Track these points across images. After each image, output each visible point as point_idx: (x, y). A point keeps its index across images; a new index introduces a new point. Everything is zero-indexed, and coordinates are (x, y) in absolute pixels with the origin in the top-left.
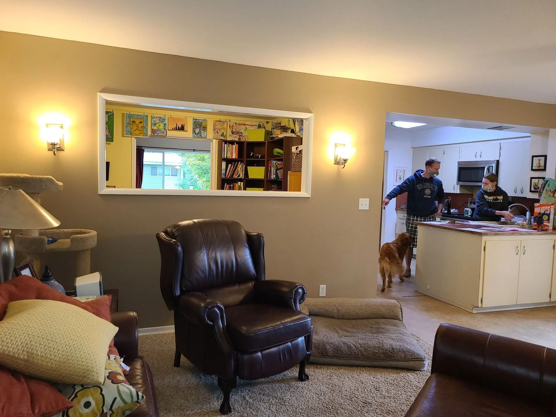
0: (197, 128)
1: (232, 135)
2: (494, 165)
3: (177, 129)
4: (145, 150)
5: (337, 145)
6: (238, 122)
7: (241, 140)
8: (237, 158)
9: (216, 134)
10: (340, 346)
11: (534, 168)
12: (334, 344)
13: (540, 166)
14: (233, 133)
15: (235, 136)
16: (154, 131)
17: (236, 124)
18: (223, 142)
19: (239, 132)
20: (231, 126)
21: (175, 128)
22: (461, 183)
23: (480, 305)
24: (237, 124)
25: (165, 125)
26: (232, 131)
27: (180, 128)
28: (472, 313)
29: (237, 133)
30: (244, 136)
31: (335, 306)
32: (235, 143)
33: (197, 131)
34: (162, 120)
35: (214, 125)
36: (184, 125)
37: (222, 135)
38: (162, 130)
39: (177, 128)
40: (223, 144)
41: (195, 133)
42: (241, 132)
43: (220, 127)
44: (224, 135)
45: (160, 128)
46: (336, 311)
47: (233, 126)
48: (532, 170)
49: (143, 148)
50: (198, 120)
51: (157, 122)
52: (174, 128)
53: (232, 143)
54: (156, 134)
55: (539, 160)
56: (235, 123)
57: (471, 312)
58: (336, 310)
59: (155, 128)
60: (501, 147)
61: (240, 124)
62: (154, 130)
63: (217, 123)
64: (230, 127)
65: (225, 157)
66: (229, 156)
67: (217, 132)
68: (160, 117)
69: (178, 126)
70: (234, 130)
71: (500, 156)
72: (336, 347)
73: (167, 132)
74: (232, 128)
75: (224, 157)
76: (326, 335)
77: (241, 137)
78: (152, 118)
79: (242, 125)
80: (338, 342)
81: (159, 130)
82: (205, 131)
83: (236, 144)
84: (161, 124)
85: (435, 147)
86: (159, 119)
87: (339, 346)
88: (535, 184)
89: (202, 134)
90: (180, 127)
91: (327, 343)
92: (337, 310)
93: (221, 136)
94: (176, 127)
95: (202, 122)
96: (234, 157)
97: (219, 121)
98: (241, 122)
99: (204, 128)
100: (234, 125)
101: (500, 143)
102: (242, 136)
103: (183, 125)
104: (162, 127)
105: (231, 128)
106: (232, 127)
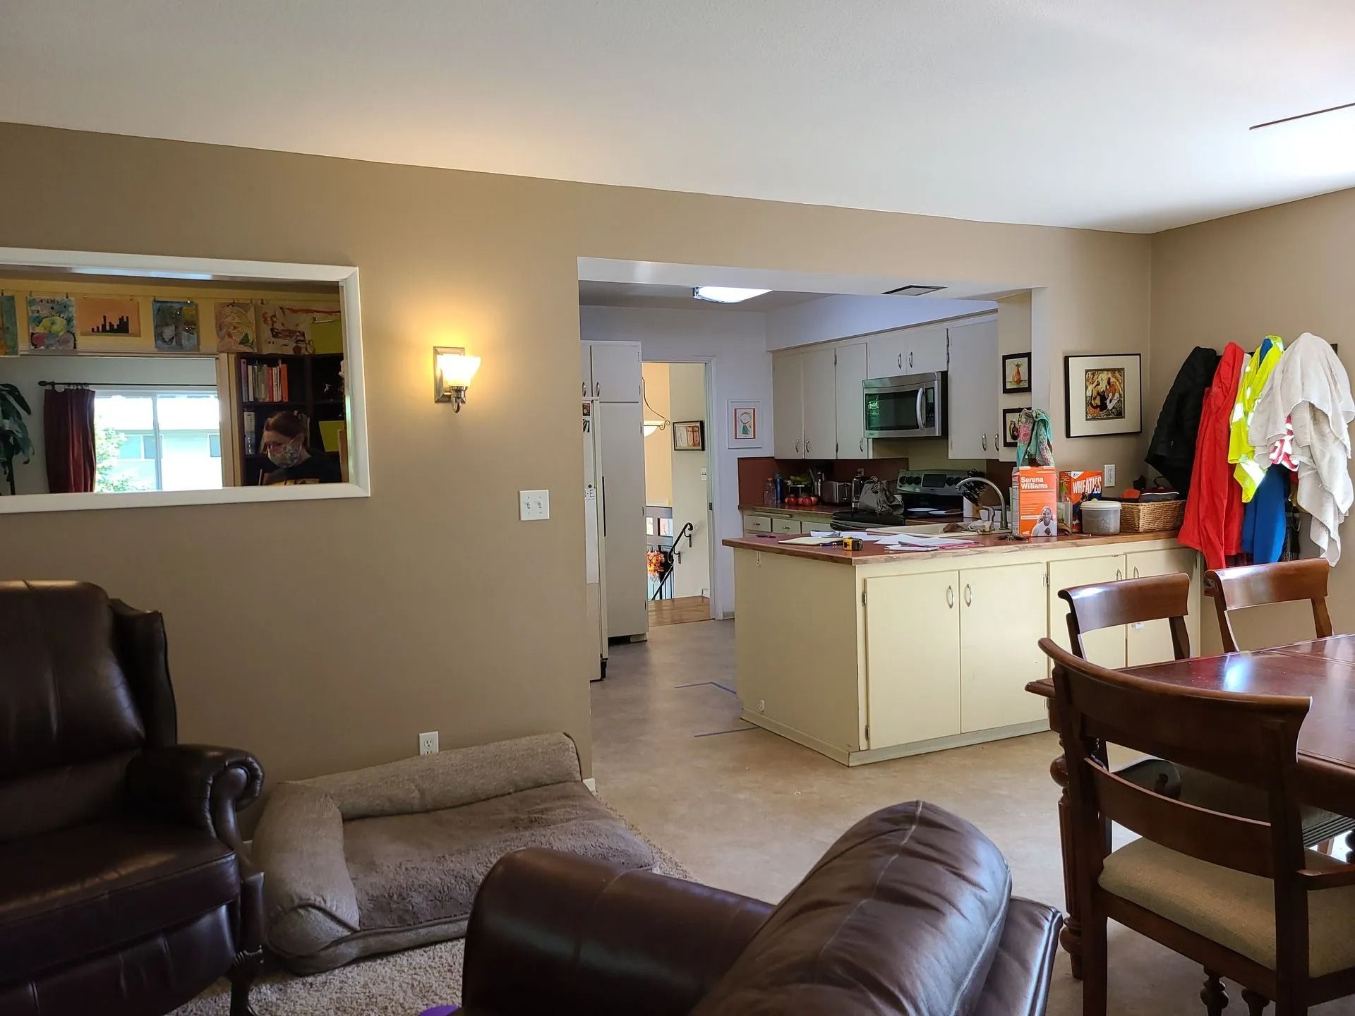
0: (167, 325)
1: (273, 339)
2: (937, 385)
3: (108, 332)
4: (97, 391)
5: (439, 350)
6: (287, 304)
7: (303, 351)
8: (286, 400)
9: (227, 339)
10: (448, 888)
11: (1008, 386)
12: (431, 885)
13: (1019, 381)
14: (275, 334)
15: (282, 341)
16: (37, 338)
17: (284, 312)
18: (242, 360)
19: (296, 332)
20: (270, 314)
21: (100, 328)
22: (876, 434)
23: (863, 745)
24: (287, 312)
25: (69, 320)
26: (272, 330)
27: (115, 327)
28: (849, 767)
29: (290, 333)
30: (309, 342)
31: (414, 781)
32: (280, 362)
33: (169, 332)
34: (59, 307)
35: (219, 317)
36: (127, 318)
37: (244, 341)
38: (61, 334)
39: (108, 328)
40: (243, 366)
41: (163, 339)
42: (299, 332)
43: (237, 320)
44: (251, 341)
45: (55, 328)
46: (416, 794)
47: (275, 316)
48: (1006, 391)
49: (91, 388)
50: (169, 305)
51: (44, 313)
52: (98, 328)
53: (271, 360)
54: (42, 348)
55: (1018, 366)
56: (281, 308)
57: (847, 764)
58: (416, 791)
59: (39, 330)
60: (950, 338)
61: (295, 311)
62: (35, 336)
63: (228, 310)
64: (265, 321)
65: (251, 399)
66: (263, 396)
67: (230, 335)
68: (51, 301)
69: (110, 323)
70: (278, 326)
71: (948, 362)
72: (438, 894)
73: (75, 340)
74: (274, 322)
75: (248, 399)
76: (401, 864)
77: (302, 345)
78: (31, 303)
79: (299, 313)
80: (441, 879)
81: (51, 334)
82: (192, 334)
83: (282, 363)
84: (58, 319)
85: (819, 347)
86: (51, 305)
87: (446, 889)
88: (1013, 426)
89: (184, 342)
90: (116, 323)
91: (411, 890)
92: (419, 790)
93: (241, 343)
94: (104, 326)
95: (181, 309)
96: (277, 398)
97: (233, 304)
98: (297, 306)
99: (187, 323)
100: (279, 314)
101: (947, 330)
102: (302, 341)
103: (125, 320)
104: (59, 325)
105: (270, 322)
106: (272, 320)
